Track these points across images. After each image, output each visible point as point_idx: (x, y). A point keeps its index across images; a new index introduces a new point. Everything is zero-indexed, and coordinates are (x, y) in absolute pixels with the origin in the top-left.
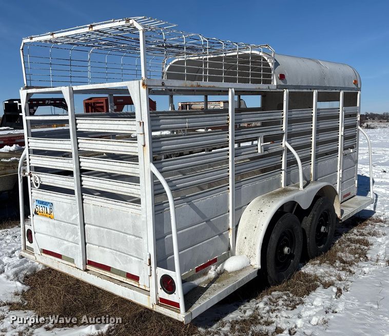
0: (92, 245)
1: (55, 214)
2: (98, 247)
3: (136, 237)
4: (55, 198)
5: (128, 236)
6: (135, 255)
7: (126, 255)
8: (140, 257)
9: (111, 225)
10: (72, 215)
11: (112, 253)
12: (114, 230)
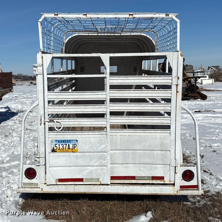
0: (115, 165)
1: (79, 148)
2: (121, 165)
3: (162, 151)
4: (79, 136)
5: (154, 152)
6: (161, 163)
7: (150, 165)
8: (166, 164)
9: (138, 147)
10: (101, 145)
11: (136, 166)
12: (140, 150)
